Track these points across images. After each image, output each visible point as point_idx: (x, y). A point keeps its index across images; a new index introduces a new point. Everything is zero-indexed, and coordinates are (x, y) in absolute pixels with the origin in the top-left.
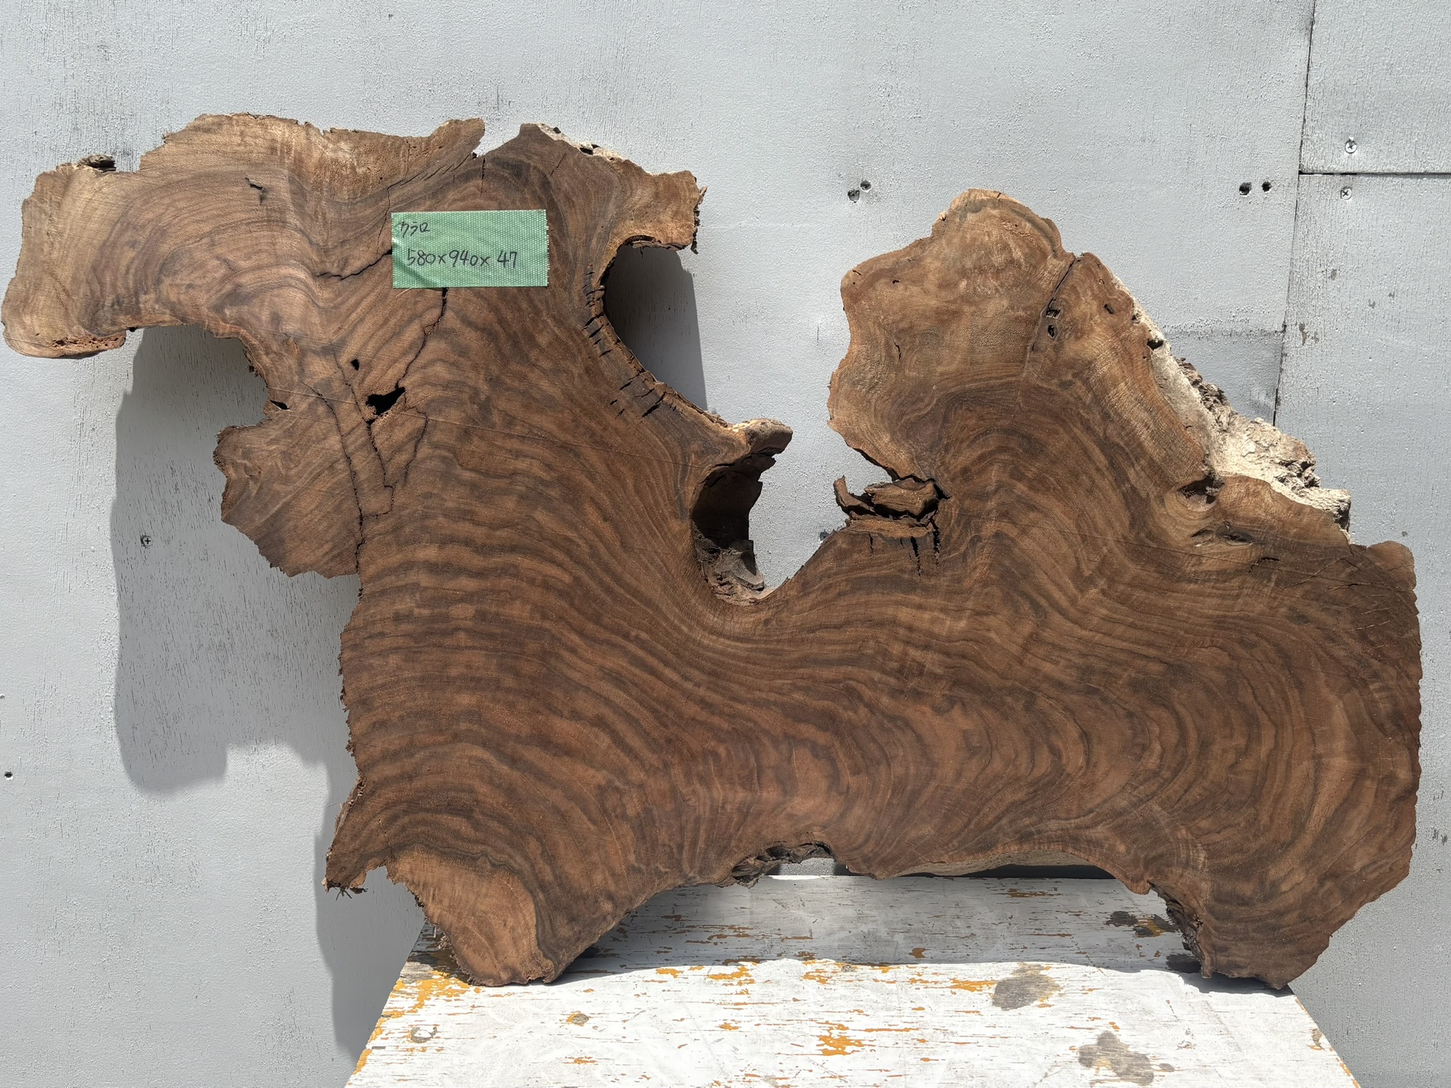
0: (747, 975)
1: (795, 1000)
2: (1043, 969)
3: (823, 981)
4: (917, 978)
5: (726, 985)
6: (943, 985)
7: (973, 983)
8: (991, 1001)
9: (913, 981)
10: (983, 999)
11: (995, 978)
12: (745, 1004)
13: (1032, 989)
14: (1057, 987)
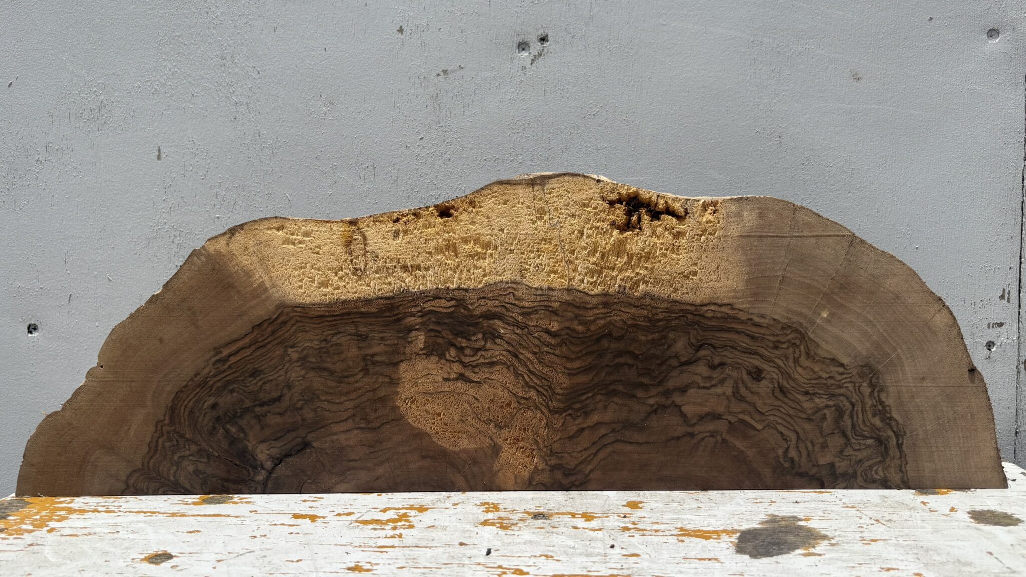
0: (407, 521)
1: (461, 544)
2: (801, 520)
3: (503, 527)
4: (631, 526)
5: (375, 529)
6: (667, 533)
7: (708, 532)
8: (733, 549)
9: (626, 529)
10: (724, 547)
11: (736, 527)
12: (393, 547)
13: (790, 538)
14: (825, 537)
